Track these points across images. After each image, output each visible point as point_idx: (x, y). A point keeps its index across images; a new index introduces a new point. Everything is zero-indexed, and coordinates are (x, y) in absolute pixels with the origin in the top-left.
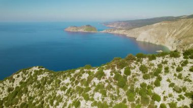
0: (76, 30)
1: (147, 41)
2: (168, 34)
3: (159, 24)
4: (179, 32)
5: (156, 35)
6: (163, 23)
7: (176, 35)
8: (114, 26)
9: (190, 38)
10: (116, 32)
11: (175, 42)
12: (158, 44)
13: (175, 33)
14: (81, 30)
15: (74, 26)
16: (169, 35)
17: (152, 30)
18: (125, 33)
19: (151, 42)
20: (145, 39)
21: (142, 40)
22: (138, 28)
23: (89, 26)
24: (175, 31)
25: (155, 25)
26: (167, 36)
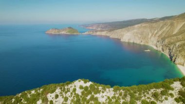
0: (58, 32)
1: (132, 41)
2: (150, 35)
3: (140, 25)
4: (160, 33)
5: (139, 36)
6: (144, 25)
7: (157, 35)
8: (94, 28)
9: (173, 38)
10: (98, 33)
11: (158, 42)
12: (142, 44)
13: (156, 33)
14: (63, 32)
15: (56, 29)
16: (152, 35)
17: (135, 31)
18: (108, 35)
19: (135, 42)
20: (129, 40)
21: (127, 41)
22: (120, 30)
23: (70, 28)
24: (156, 32)
25: (136, 26)
26: (150, 37)
